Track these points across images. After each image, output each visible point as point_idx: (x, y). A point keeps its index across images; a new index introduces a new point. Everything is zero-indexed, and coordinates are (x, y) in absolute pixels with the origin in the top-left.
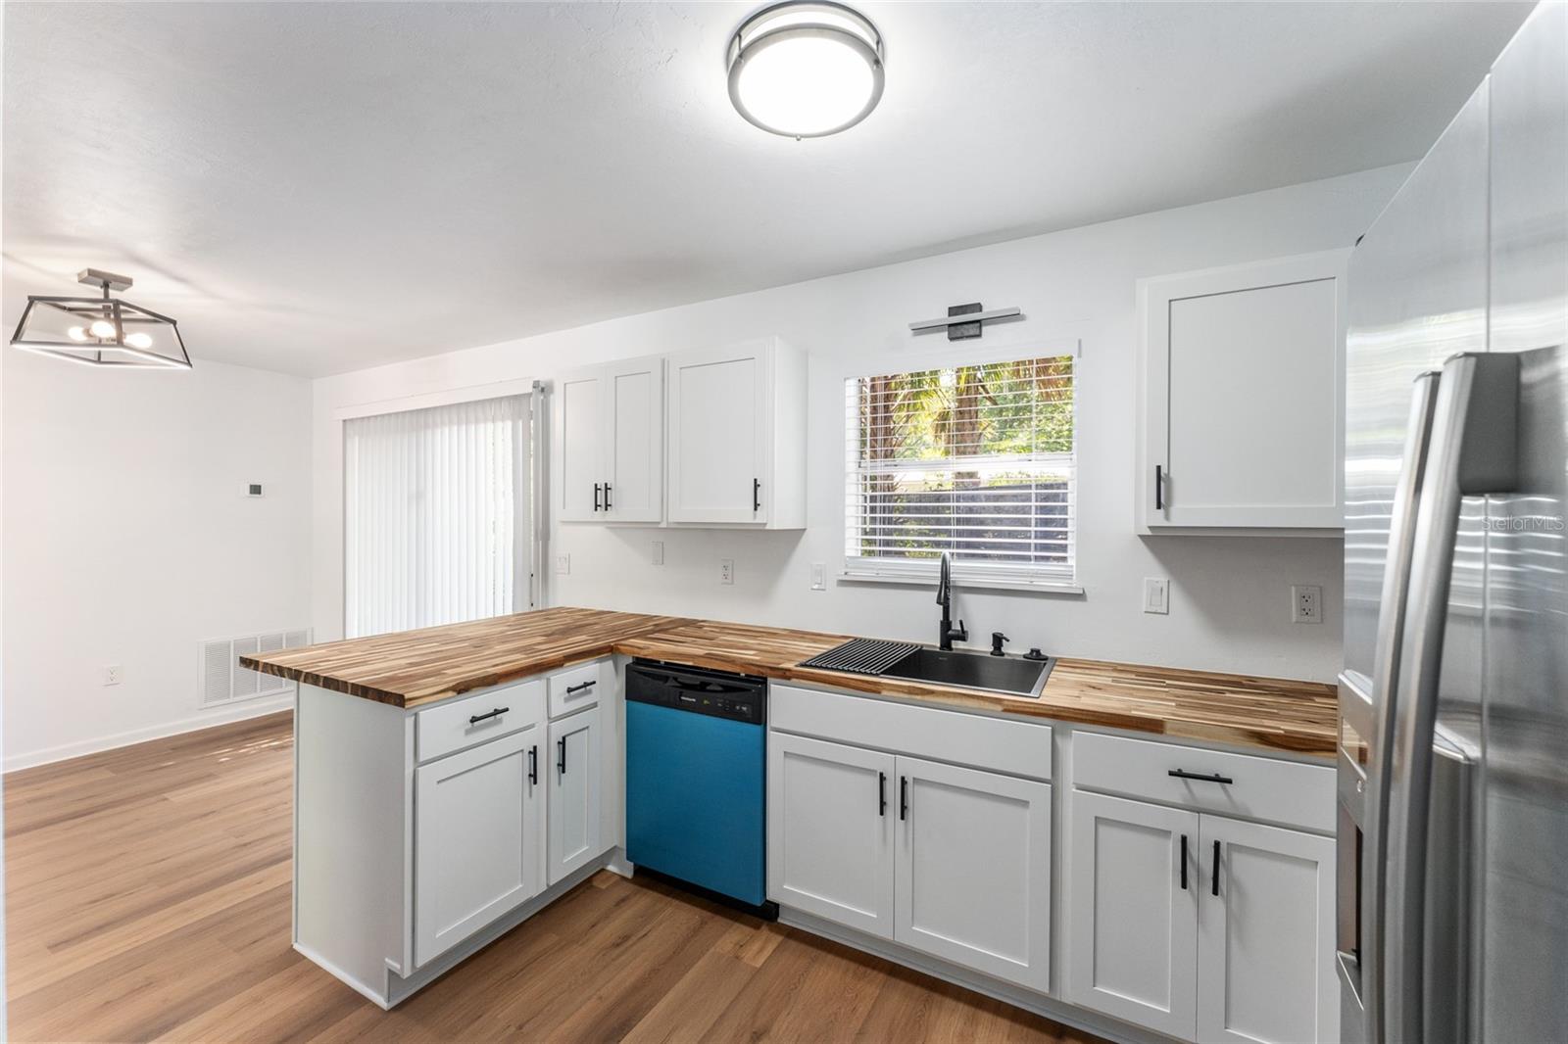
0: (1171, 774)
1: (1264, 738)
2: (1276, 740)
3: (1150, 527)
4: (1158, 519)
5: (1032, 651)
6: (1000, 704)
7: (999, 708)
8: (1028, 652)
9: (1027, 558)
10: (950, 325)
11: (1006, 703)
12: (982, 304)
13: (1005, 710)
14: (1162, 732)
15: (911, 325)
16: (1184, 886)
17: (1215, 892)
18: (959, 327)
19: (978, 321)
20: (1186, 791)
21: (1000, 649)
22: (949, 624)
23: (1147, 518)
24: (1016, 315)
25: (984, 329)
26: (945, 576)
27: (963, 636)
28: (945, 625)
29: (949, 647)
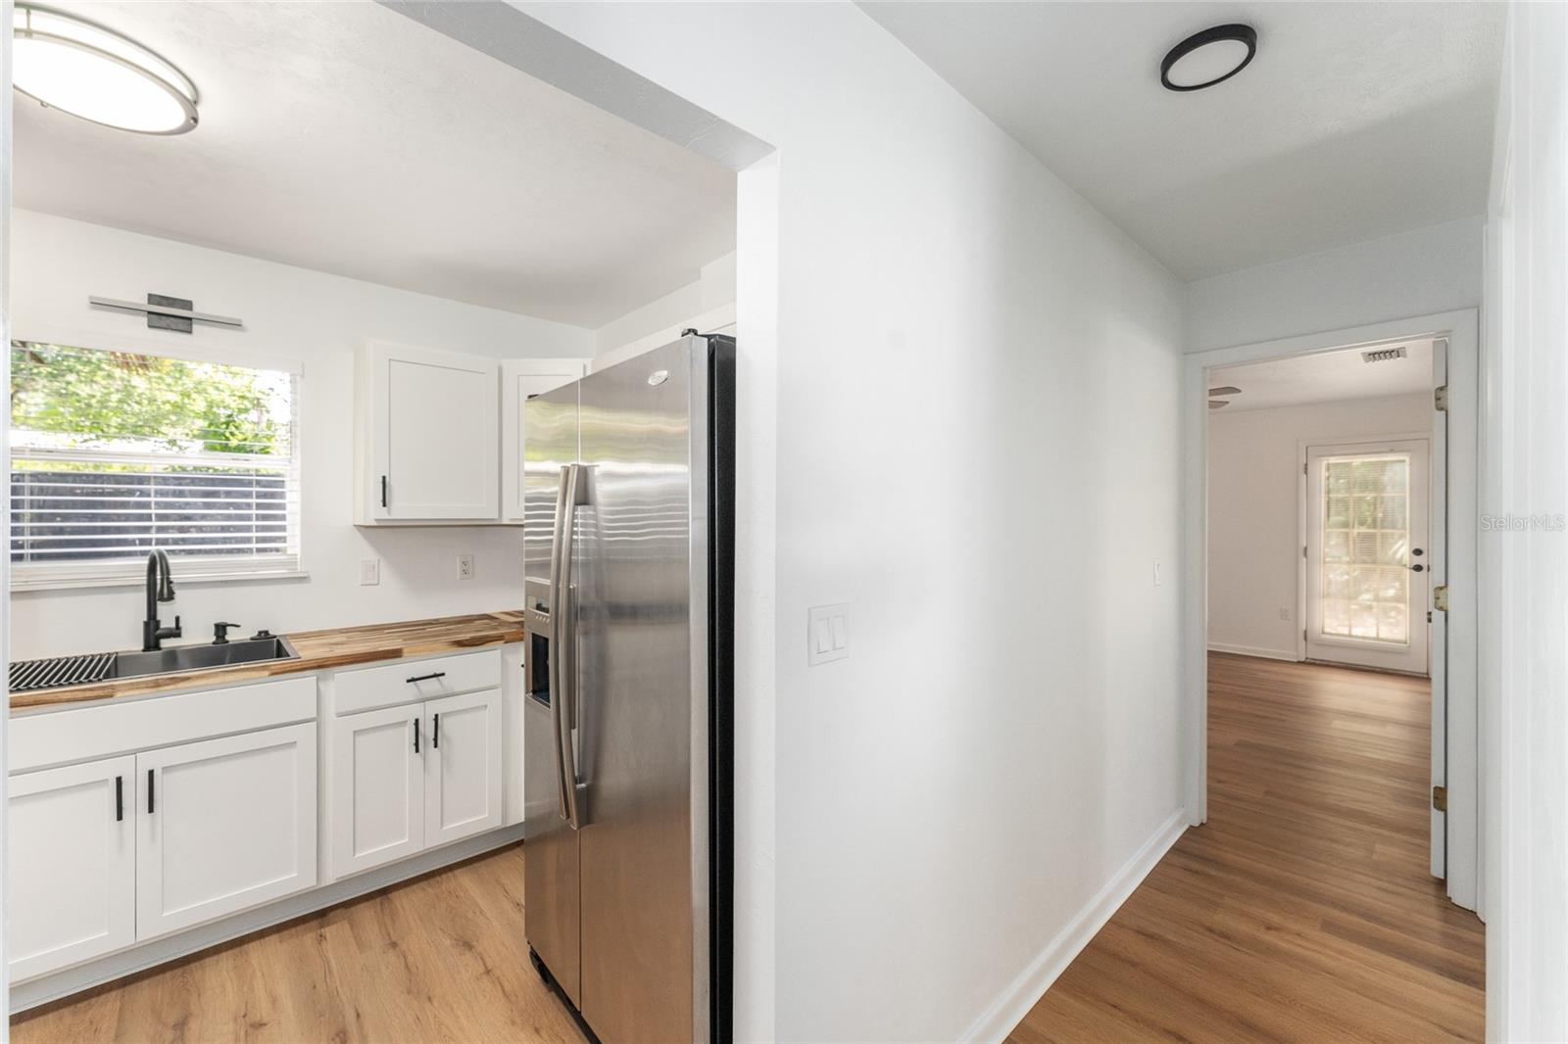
0: (408, 681)
1: (460, 644)
2: (466, 643)
3: (376, 520)
4: (383, 514)
5: (260, 633)
6: (268, 670)
7: (266, 673)
8: (257, 633)
9: (249, 551)
10: (149, 313)
11: (273, 667)
12: (194, 303)
13: (273, 674)
14: (400, 656)
15: (91, 297)
16: (417, 751)
17: (436, 746)
18: (164, 318)
19: (190, 319)
20: (416, 690)
21: (224, 638)
22: (157, 623)
23: (375, 513)
24: (236, 325)
25: (195, 327)
26: (166, 571)
27: (176, 632)
28: (152, 625)
29: (157, 647)
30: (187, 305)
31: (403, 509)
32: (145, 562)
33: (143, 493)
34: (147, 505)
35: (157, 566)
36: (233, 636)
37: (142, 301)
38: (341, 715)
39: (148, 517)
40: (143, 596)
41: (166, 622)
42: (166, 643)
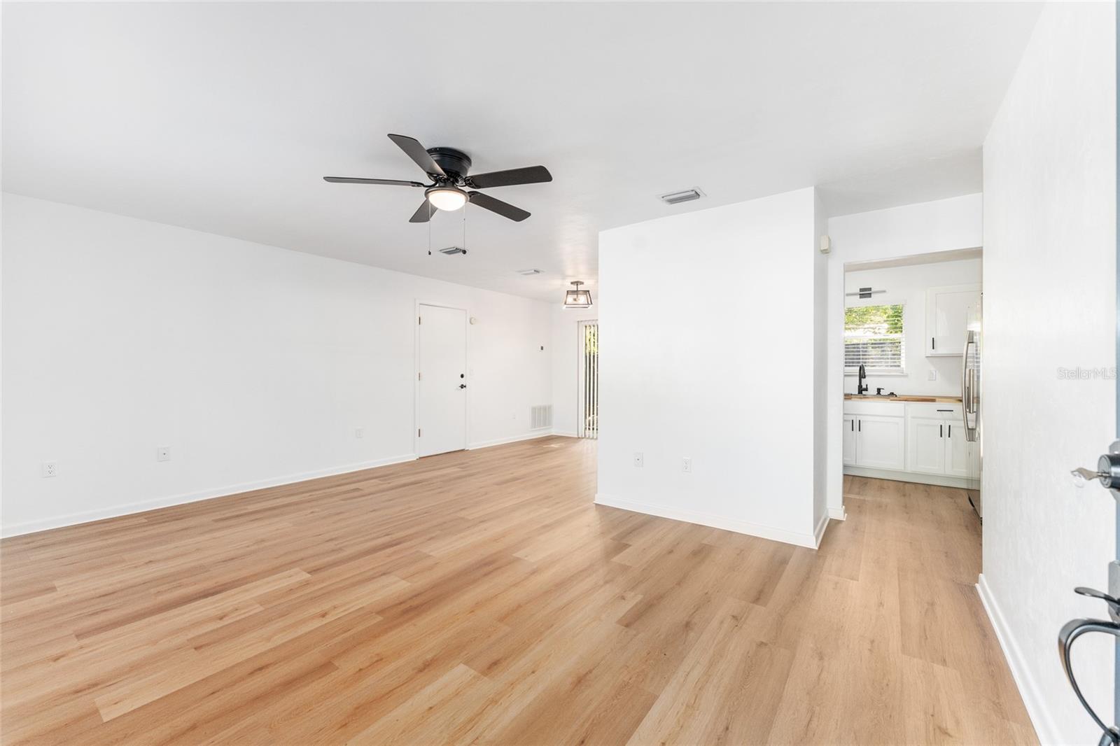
3: (930, 354)
4: (932, 352)
8: (889, 391)
10: (860, 294)
11: (894, 400)
12: (872, 288)
13: (894, 402)
14: (935, 402)
15: (845, 293)
16: (942, 437)
17: (949, 437)
18: (864, 295)
19: (871, 293)
22: (862, 386)
23: (930, 352)
24: (884, 292)
25: (872, 295)
26: (864, 370)
27: (866, 390)
28: (860, 386)
29: (861, 393)
30: (870, 289)
31: (941, 350)
32: (858, 368)
33: (858, 348)
34: (859, 352)
35: (862, 369)
36: (882, 392)
37: (858, 291)
38: (913, 417)
39: (860, 355)
40: (858, 378)
41: (864, 387)
42: (864, 392)
